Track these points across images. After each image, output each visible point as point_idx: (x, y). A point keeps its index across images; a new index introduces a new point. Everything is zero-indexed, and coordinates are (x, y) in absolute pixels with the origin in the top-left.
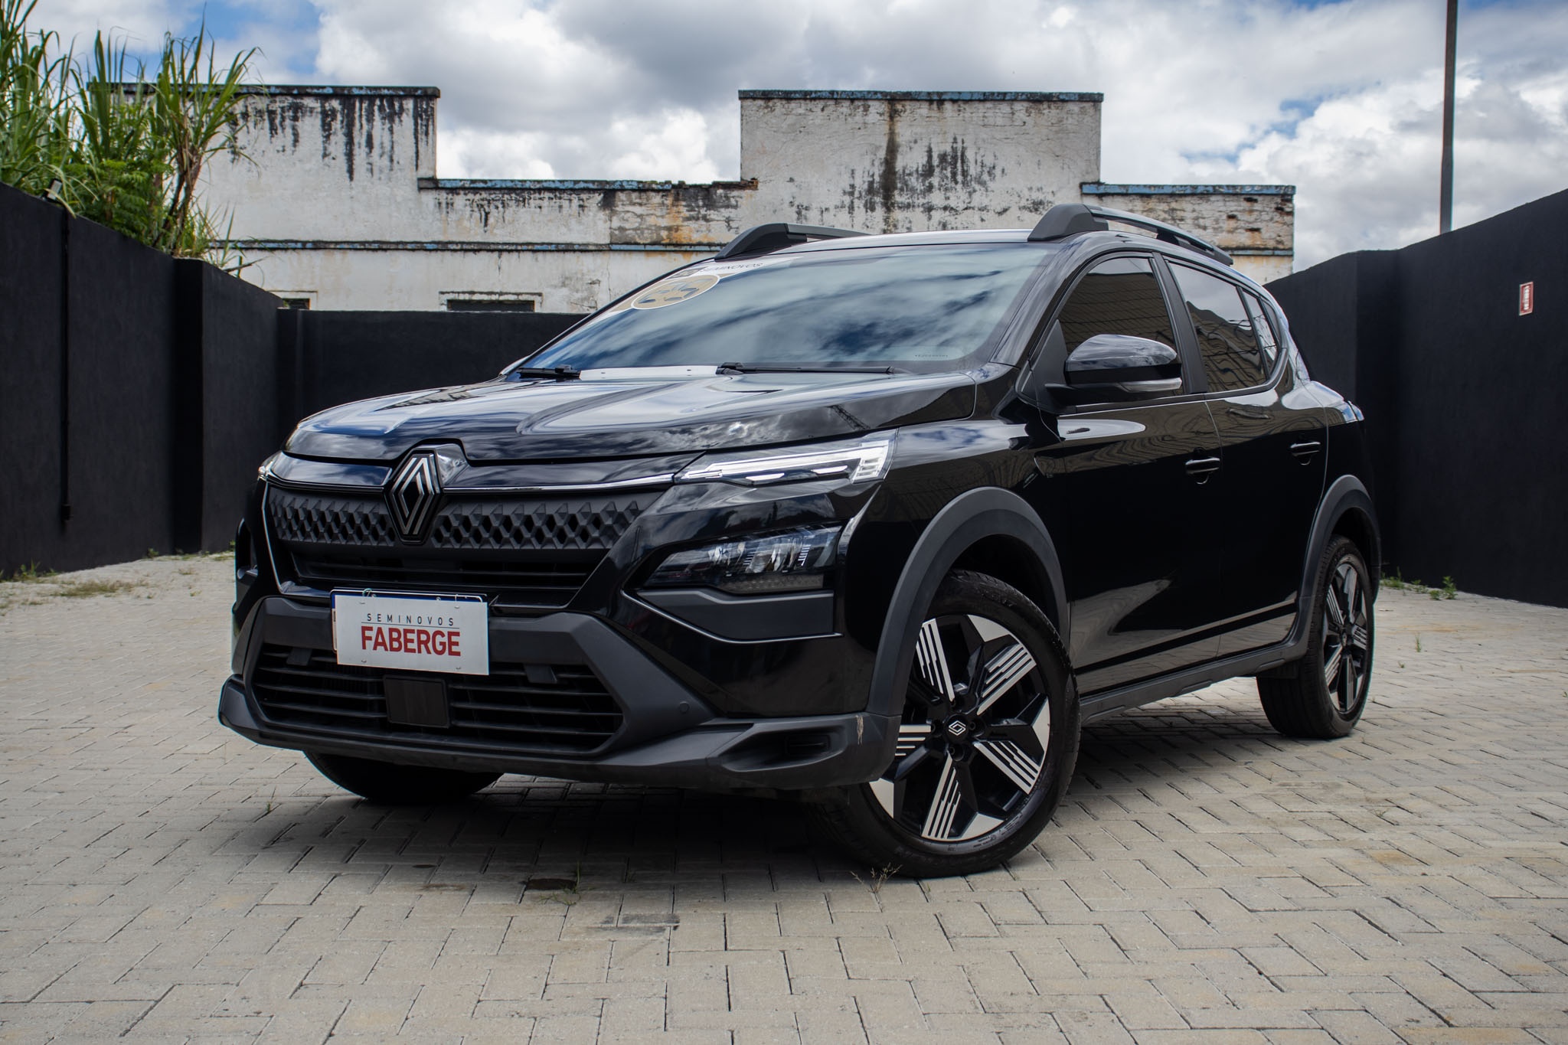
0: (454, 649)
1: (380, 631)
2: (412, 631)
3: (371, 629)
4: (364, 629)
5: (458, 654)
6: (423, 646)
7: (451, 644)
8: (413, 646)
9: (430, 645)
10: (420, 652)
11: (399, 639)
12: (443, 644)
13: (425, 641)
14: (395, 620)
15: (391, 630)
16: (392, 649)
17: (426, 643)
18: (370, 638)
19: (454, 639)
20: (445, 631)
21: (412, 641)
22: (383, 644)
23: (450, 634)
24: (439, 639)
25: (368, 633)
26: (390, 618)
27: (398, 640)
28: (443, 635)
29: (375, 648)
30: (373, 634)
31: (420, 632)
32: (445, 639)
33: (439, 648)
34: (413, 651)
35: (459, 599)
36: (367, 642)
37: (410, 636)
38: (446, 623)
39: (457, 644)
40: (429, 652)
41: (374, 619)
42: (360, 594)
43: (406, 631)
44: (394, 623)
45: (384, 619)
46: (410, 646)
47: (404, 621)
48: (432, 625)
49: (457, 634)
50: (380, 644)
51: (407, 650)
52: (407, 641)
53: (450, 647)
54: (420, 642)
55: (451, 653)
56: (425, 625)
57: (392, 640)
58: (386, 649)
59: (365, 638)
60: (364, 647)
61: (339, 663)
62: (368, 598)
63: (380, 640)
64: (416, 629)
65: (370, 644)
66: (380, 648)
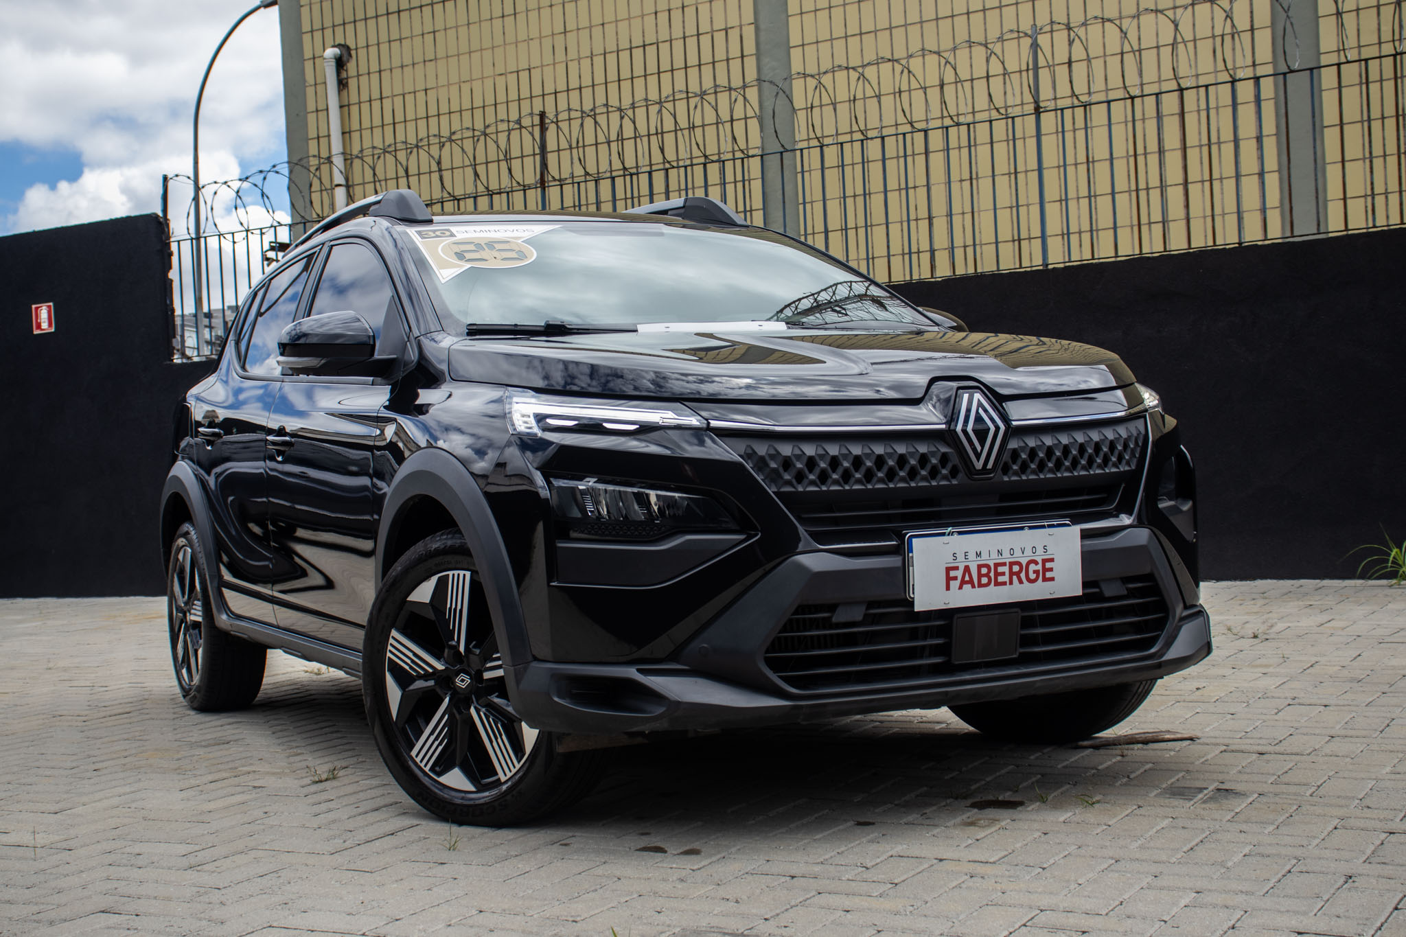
0: (1048, 575)
1: (967, 569)
2: (1004, 564)
3: (957, 568)
4: (948, 570)
5: (1052, 579)
6: (1015, 578)
7: (1045, 570)
8: (1006, 578)
9: (1023, 575)
10: (1011, 583)
11: (989, 575)
12: (1036, 572)
13: (1018, 571)
14: (985, 556)
15: (980, 567)
16: (980, 585)
17: (1018, 574)
18: (955, 578)
19: (1048, 565)
20: (1039, 560)
21: (1003, 574)
22: (971, 582)
23: (1044, 561)
24: (1032, 567)
25: (952, 574)
26: (978, 555)
27: (987, 575)
28: (1036, 563)
29: (961, 588)
30: (959, 574)
31: (1012, 564)
32: (1039, 567)
33: (1032, 576)
34: (1004, 583)
35: (1050, 526)
36: (952, 583)
37: (1000, 569)
38: (1040, 551)
39: (1051, 570)
40: (1021, 582)
41: (961, 557)
42: (943, 534)
43: (997, 565)
44: (985, 559)
45: (972, 556)
46: (1000, 579)
47: (994, 555)
48: (1025, 555)
49: (1052, 560)
50: (967, 582)
51: (997, 584)
52: (997, 574)
53: (1045, 574)
54: (1012, 573)
55: (1045, 579)
56: (1018, 556)
57: (980, 576)
58: (973, 586)
59: (949, 579)
60: (948, 588)
61: (916, 610)
62: (950, 537)
63: (967, 578)
64: (1007, 561)
65: (955, 584)
66: (967, 587)
